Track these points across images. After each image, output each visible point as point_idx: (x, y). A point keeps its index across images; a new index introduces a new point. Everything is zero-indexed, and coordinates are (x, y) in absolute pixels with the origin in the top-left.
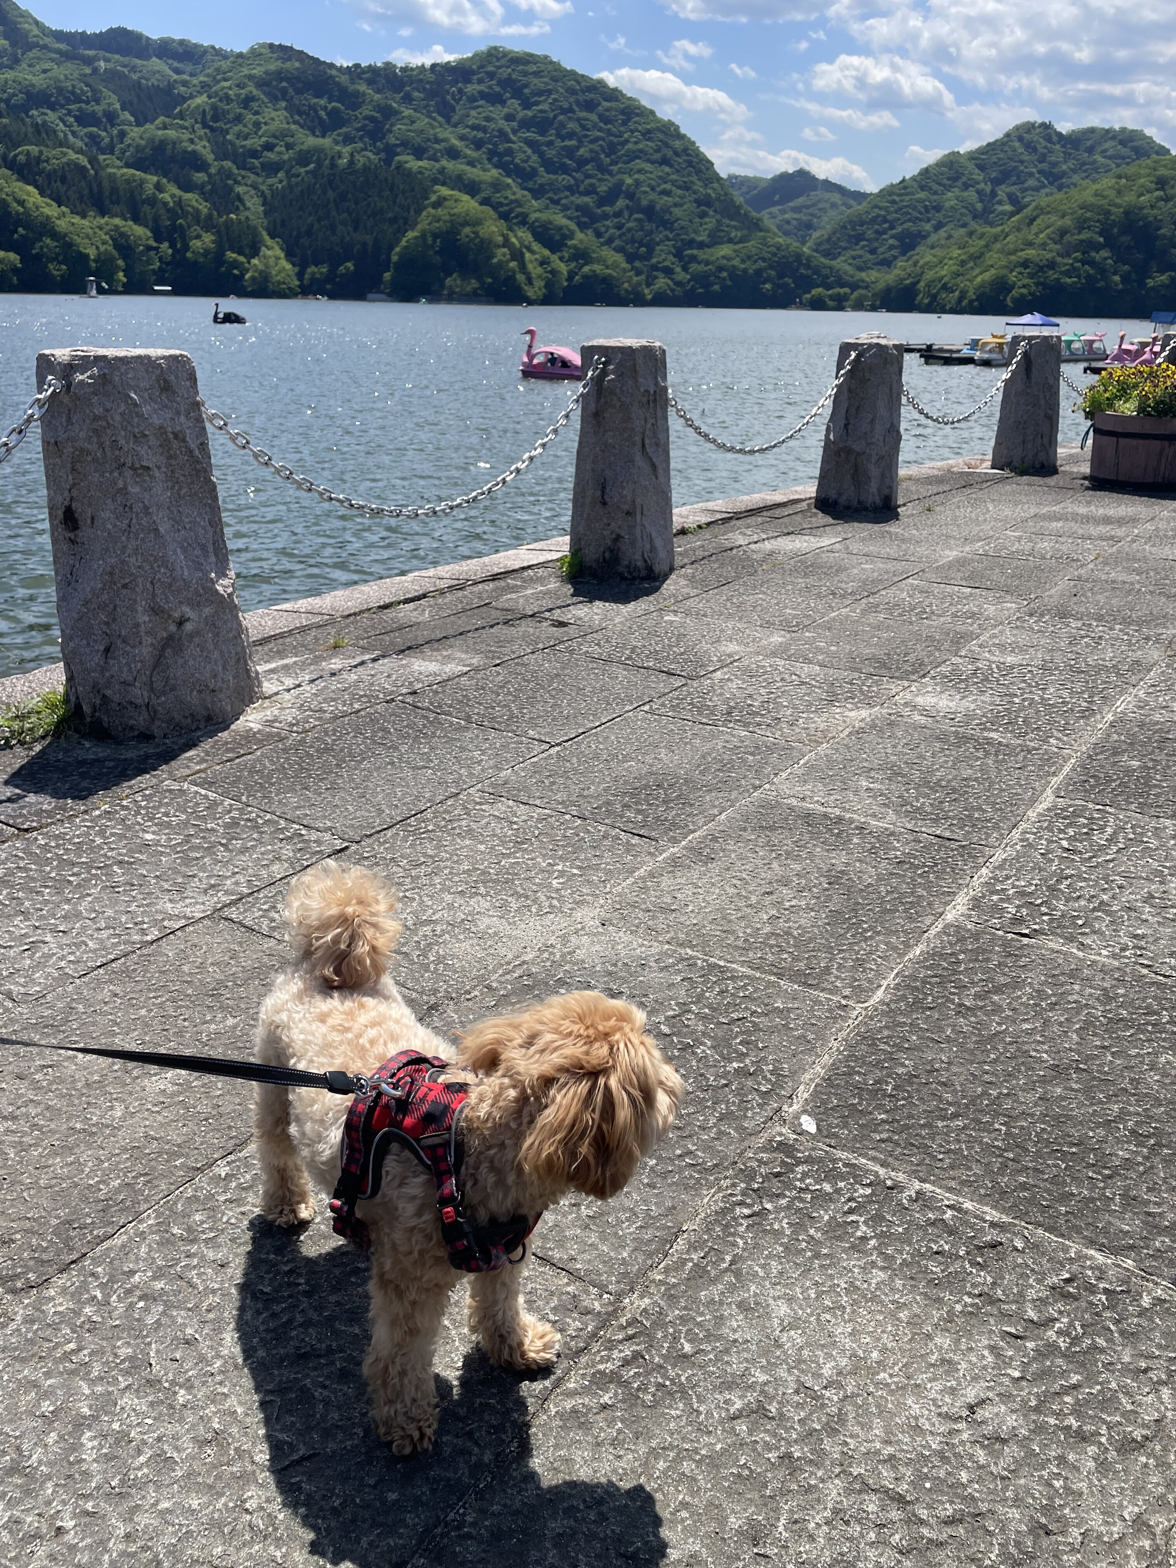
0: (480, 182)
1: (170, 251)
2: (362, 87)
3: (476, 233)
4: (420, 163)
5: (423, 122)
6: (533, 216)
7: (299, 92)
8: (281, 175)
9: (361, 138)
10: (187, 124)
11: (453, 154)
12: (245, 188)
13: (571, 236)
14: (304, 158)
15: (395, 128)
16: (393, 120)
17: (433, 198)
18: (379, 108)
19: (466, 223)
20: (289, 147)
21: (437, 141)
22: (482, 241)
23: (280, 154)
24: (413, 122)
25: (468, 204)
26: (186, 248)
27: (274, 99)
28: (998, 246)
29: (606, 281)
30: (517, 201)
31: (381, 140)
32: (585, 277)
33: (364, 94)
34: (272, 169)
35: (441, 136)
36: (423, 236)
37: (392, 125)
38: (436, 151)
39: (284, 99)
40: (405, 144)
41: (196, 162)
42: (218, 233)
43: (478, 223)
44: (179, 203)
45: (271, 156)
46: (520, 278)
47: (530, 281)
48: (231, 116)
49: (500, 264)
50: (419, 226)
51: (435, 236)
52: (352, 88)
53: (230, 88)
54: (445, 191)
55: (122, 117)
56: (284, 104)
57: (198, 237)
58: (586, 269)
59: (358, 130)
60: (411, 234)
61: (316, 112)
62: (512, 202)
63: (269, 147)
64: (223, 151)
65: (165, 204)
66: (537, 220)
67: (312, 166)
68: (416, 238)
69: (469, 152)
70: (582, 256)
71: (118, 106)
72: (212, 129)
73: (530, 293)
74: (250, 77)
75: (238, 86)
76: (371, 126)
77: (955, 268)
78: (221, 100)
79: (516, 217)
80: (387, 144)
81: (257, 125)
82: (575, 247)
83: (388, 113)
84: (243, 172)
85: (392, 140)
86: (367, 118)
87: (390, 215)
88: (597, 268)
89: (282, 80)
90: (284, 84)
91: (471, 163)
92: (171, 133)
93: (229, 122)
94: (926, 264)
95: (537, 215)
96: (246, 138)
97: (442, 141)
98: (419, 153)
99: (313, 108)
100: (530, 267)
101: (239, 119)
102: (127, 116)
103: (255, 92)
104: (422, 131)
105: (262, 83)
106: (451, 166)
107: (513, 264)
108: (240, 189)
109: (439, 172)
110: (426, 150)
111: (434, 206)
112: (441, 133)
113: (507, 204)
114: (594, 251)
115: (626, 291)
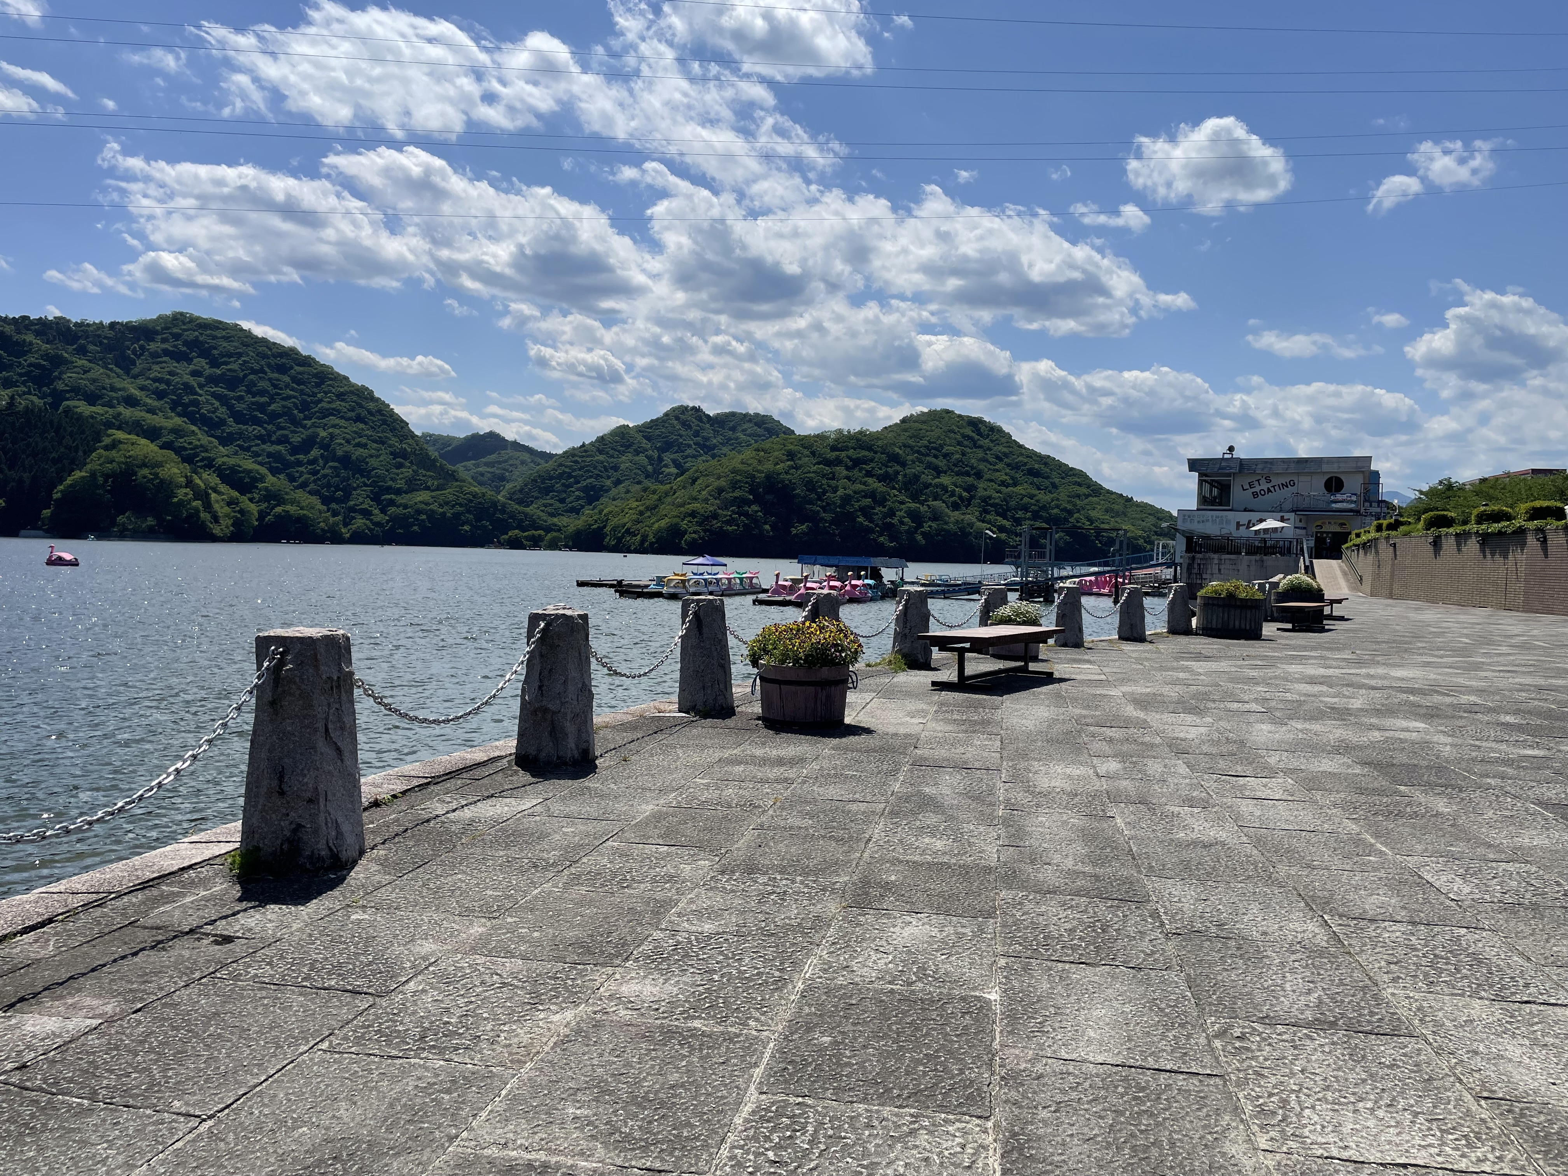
0: (161, 428)
2: (29, 337)
3: (156, 475)
4: (93, 409)
5: (98, 371)
6: (220, 461)
9: (24, 383)
11: (131, 401)
13: (262, 479)
15: (65, 376)
16: (63, 368)
17: (107, 441)
18: (46, 356)
19: (144, 465)
21: (113, 389)
22: (162, 481)
24: (85, 372)
25: (146, 448)
29: (301, 520)
30: (202, 446)
31: (48, 385)
32: (278, 516)
33: (31, 343)
35: (118, 385)
36: (93, 474)
37: (61, 373)
38: (112, 398)
40: (76, 391)
43: (160, 465)
46: (204, 516)
47: (216, 519)
49: (181, 503)
50: (89, 467)
51: (107, 476)
52: (16, 337)
54: (120, 435)
58: (279, 509)
59: (21, 375)
60: (78, 474)
62: (196, 447)
66: (224, 463)
68: (83, 477)
69: (149, 401)
70: (273, 497)
73: (217, 531)
76: (37, 372)
79: (202, 460)
80: (55, 389)
82: (266, 489)
83: (57, 361)
85: (60, 386)
86: (30, 365)
87: (53, 455)
88: (291, 509)
91: (152, 411)
94: (608, 511)
95: (225, 459)
97: (120, 390)
98: (92, 399)
100: (216, 506)
104: (94, 381)
106: (127, 412)
107: (197, 503)
109: (114, 417)
110: (100, 397)
111: (107, 448)
112: (118, 383)
113: (191, 449)
114: (287, 493)
115: (323, 530)
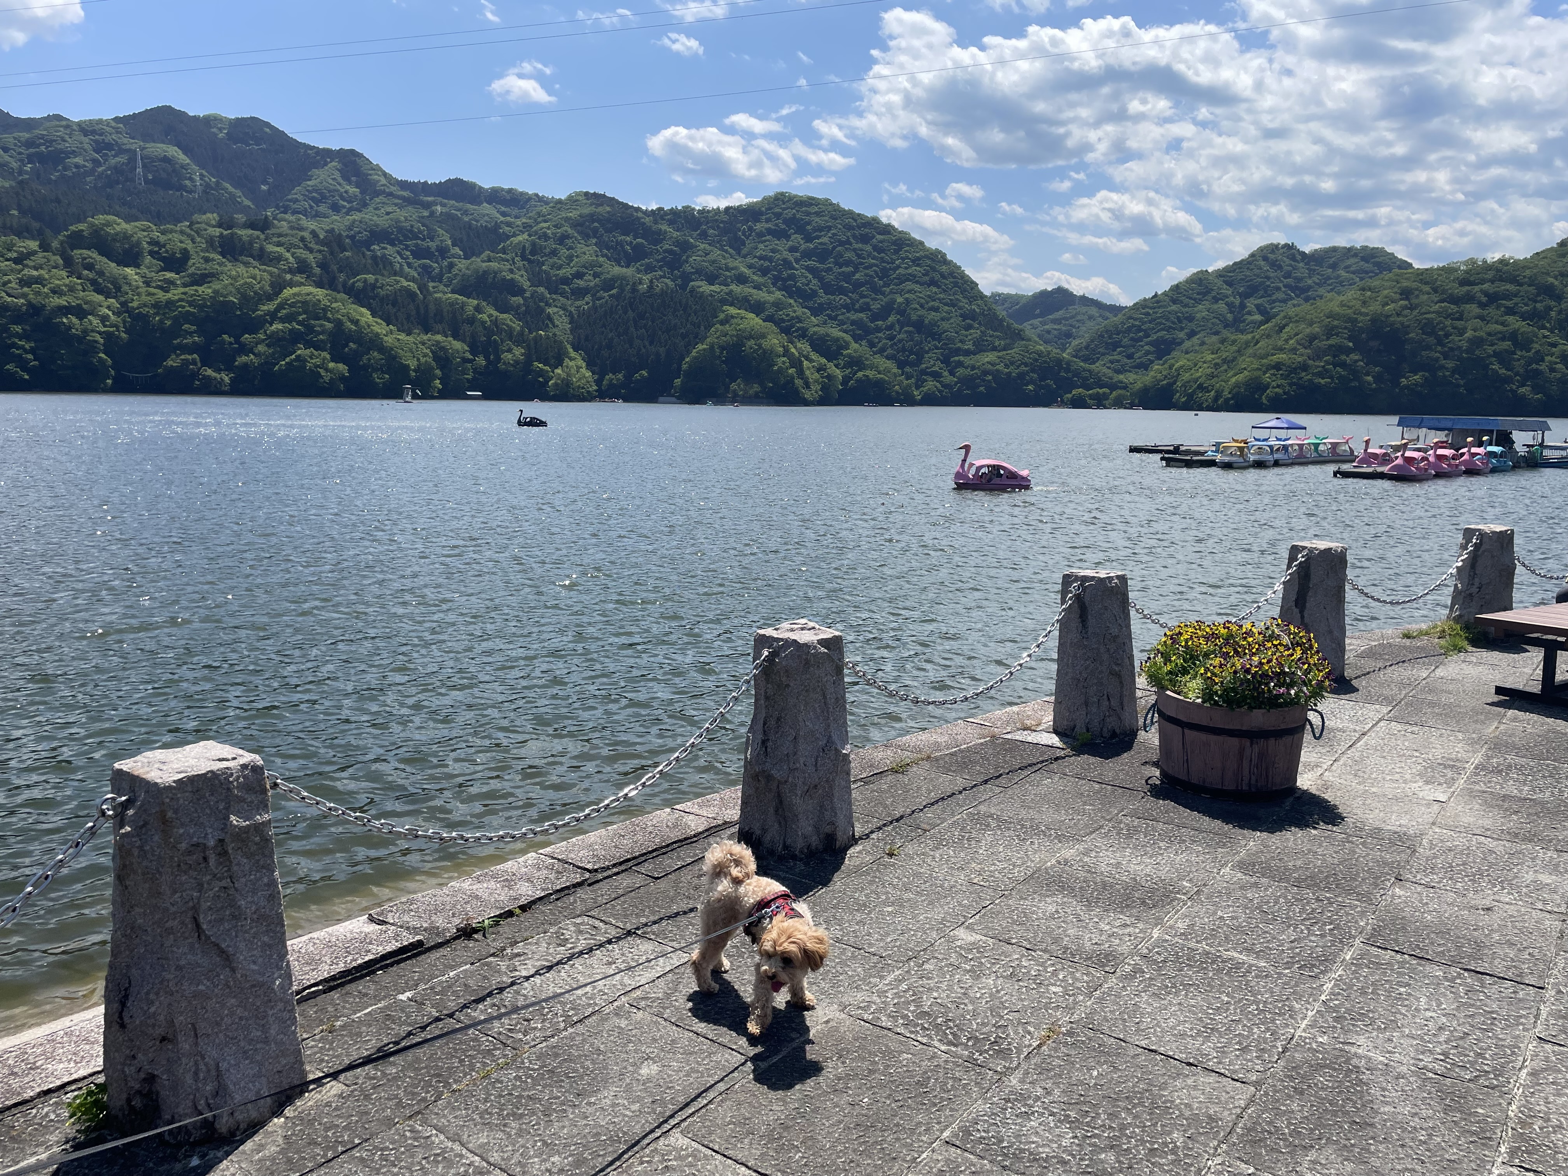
0: (765, 303)
1: (484, 363)
2: (664, 227)
3: (760, 346)
4: (712, 288)
5: (716, 253)
6: (812, 330)
7: (609, 231)
8: (588, 298)
9: (661, 268)
10: (508, 257)
11: (742, 279)
12: (556, 310)
13: (847, 346)
14: (608, 285)
15: (691, 259)
16: (689, 252)
17: (722, 316)
18: (677, 243)
19: (750, 337)
20: (596, 275)
21: (728, 269)
22: (765, 352)
23: (588, 281)
24: (707, 254)
25: (753, 321)
26: (499, 359)
27: (586, 237)
28: (1250, 351)
29: (879, 384)
30: (797, 317)
31: (678, 269)
32: (859, 381)
33: (666, 232)
34: (579, 293)
35: (731, 265)
36: (712, 347)
37: (688, 257)
38: (727, 277)
39: (595, 237)
40: (699, 272)
41: (514, 288)
42: (528, 348)
43: (763, 336)
44: (495, 322)
45: (581, 283)
46: (798, 382)
47: (807, 385)
48: (547, 250)
49: (780, 371)
50: (708, 340)
51: (722, 348)
52: (654, 227)
53: (548, 228)
54: (733, 311)
55: (453, 251)
56: (594, 241)
57: (510, 350)
58: (860, 374)
59: (658, 261)
60: (700, 347)
61: (622, 246)
62: (793, 318)
63: (579, 275)
64: (537, 279)
65: (483, 323)
66: (815, 333)
67: (614, 291)
68: (704, 350)
69: (755, 278)
70: (856, 363)
71: (449, 242)
72: (529, 261)
73: (808, 395)
74: (567, 219)
75: (555, 226)
76: (670, 257)
77: (1209, 371)
78: (539, 238)
79: (796, 331)
80: (684, 272)
81: (570, 258)
82: (849, 356)
83: (685, 247)
84: (554, 296)
85: (688, 268)
86: (666, 251)
87: (683, 331)
88: (871, 373)
89: (593, 221)
90: (596, 224)
91: (758, 287)
92: (494, 265)
93: (546, 255)
94: (1181, 367)
95: (816, 329)
96: (560, 268)
97: (732, 269)
98: (711, 279)
99: (620, 244)
100: (807, 373)
101: (554, 253)
102: (457, 250)
103: (570, 231)
104: (714, 262)
105: (576, 224)
106: (738, 289)
107: (792, 371)
108: (550, 310)
109: (727, 294)
110: (717, 277)
111: (722, 323)
112: (732, 263)
113: (789, 321)
114: (867, 359)
115: (897, 392)
